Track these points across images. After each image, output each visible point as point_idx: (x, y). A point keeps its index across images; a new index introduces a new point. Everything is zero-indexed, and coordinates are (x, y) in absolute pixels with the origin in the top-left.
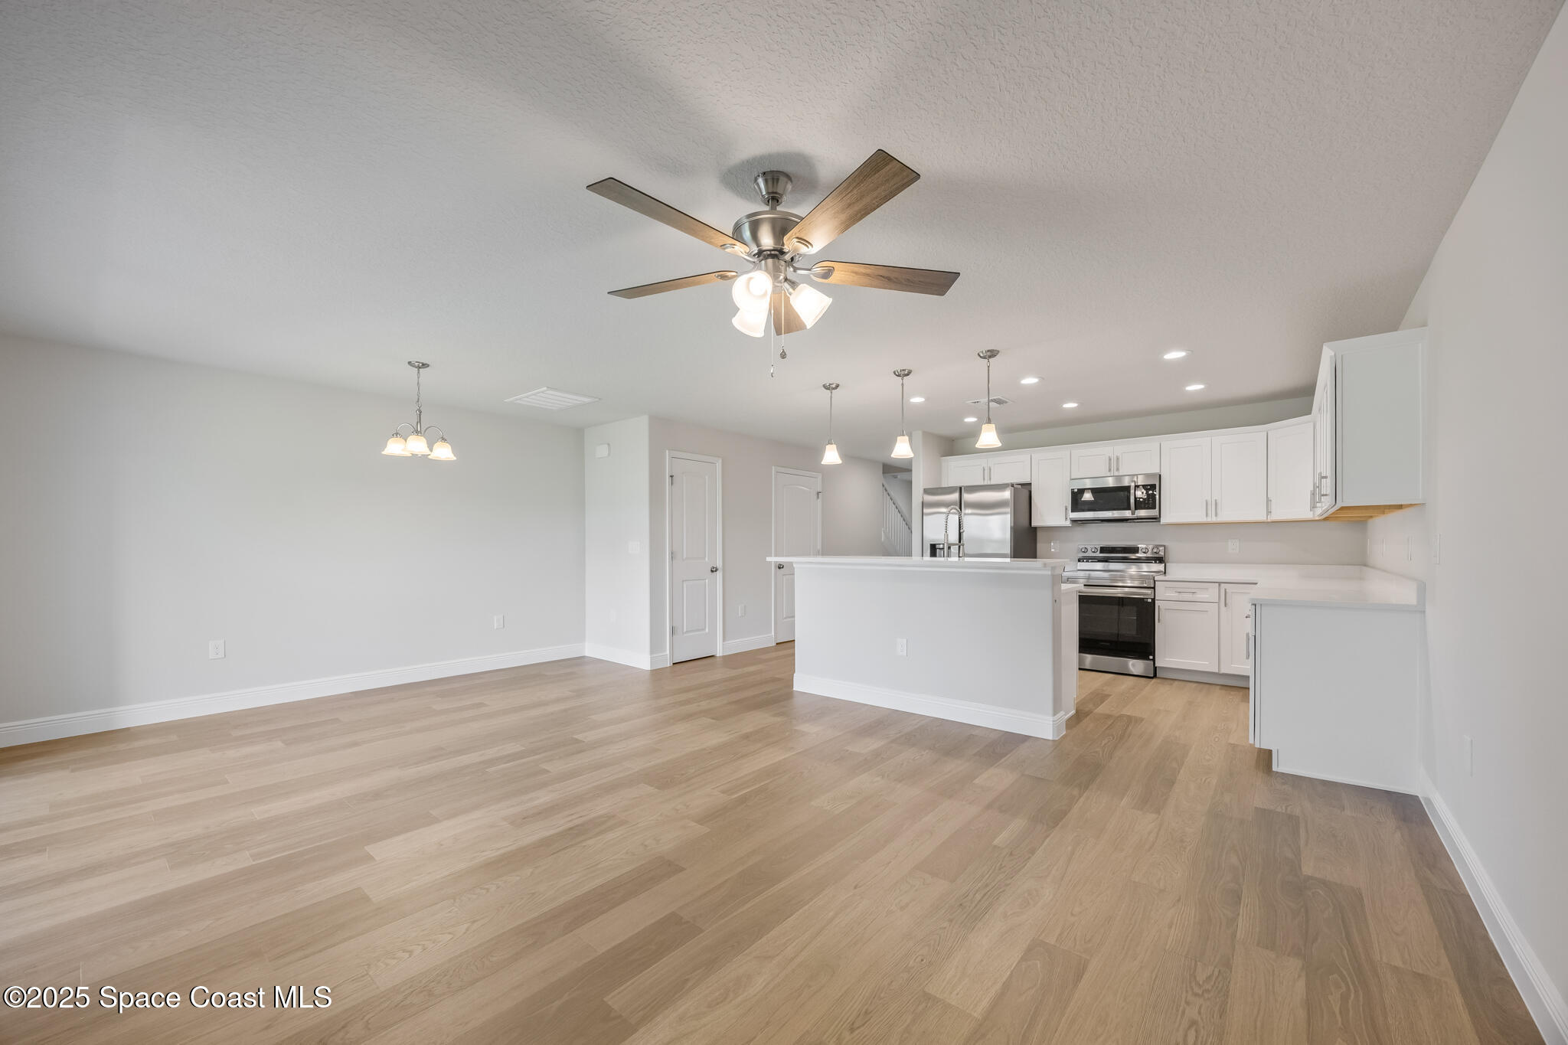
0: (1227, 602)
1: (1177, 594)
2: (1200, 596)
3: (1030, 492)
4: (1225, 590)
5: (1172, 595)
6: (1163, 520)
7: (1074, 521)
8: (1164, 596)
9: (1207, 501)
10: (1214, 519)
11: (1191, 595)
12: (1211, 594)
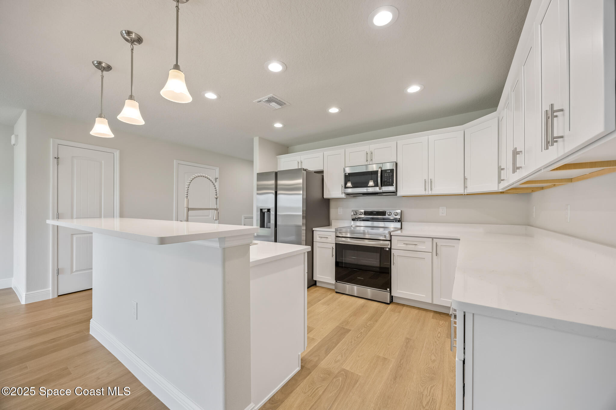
0: (438, 252)
1: (404, 245)
2: (421, 247)
3: (323, 176)
4: (436, 243)
5: (401, 245)
6: (399, 193)
7: (348, 194)
8: (397, 247)
9: (425, 180)
10: (430, 193)
11: (414, 246)
12: (427, 246)
